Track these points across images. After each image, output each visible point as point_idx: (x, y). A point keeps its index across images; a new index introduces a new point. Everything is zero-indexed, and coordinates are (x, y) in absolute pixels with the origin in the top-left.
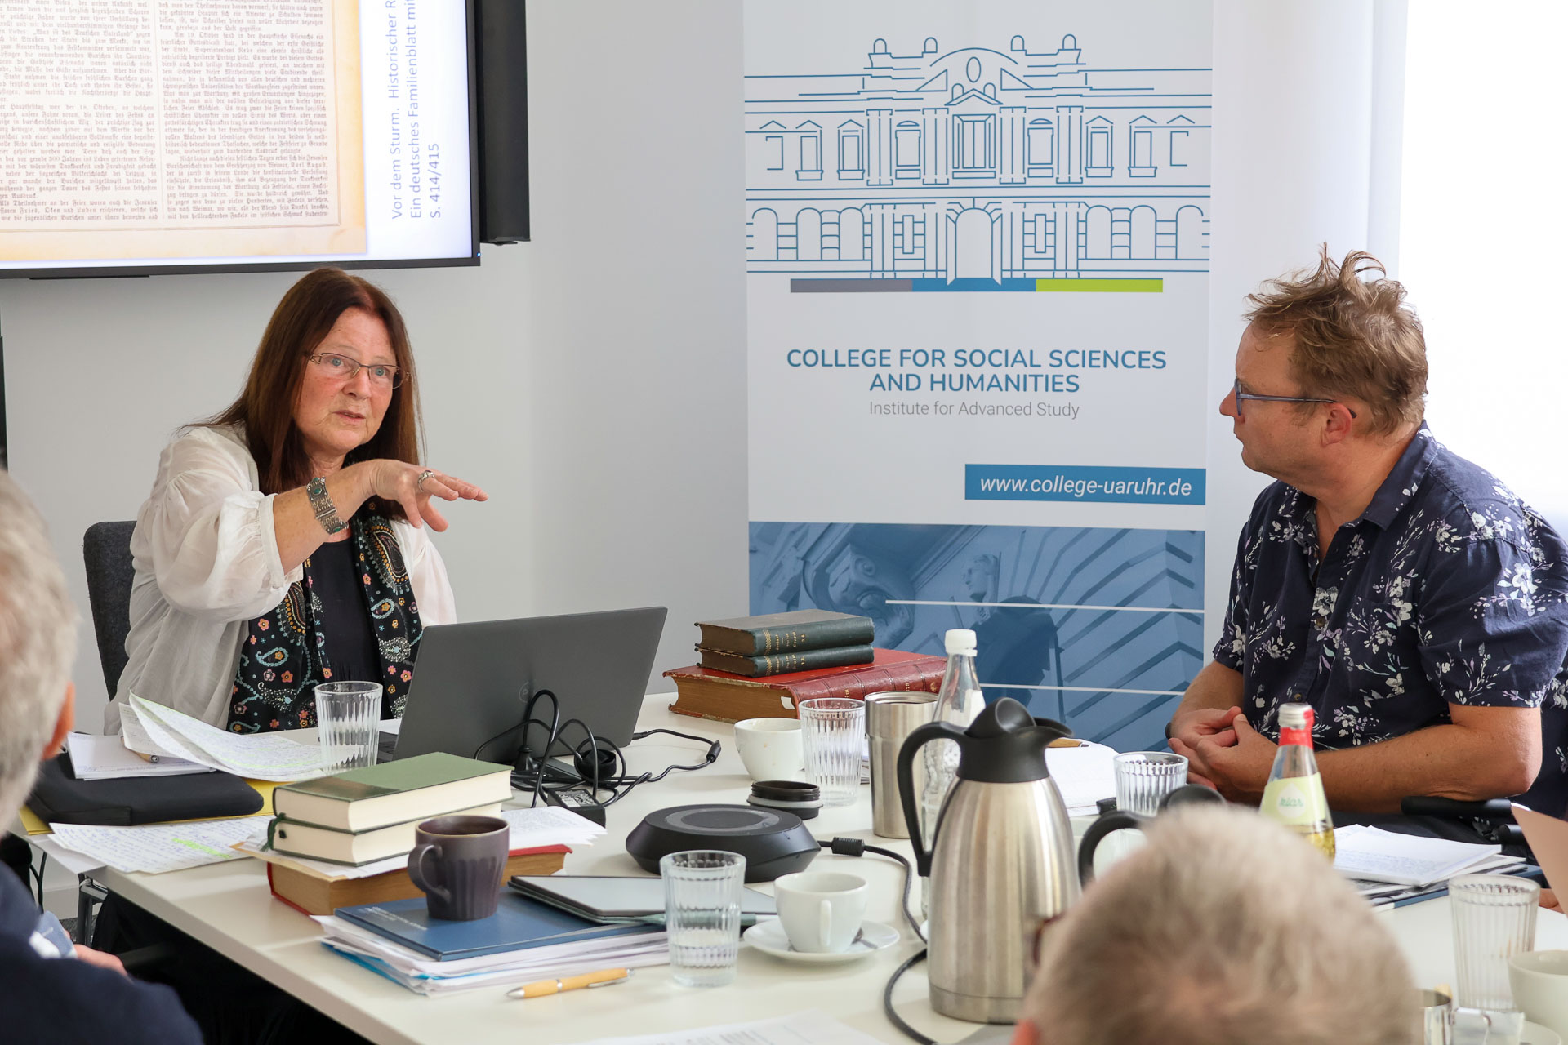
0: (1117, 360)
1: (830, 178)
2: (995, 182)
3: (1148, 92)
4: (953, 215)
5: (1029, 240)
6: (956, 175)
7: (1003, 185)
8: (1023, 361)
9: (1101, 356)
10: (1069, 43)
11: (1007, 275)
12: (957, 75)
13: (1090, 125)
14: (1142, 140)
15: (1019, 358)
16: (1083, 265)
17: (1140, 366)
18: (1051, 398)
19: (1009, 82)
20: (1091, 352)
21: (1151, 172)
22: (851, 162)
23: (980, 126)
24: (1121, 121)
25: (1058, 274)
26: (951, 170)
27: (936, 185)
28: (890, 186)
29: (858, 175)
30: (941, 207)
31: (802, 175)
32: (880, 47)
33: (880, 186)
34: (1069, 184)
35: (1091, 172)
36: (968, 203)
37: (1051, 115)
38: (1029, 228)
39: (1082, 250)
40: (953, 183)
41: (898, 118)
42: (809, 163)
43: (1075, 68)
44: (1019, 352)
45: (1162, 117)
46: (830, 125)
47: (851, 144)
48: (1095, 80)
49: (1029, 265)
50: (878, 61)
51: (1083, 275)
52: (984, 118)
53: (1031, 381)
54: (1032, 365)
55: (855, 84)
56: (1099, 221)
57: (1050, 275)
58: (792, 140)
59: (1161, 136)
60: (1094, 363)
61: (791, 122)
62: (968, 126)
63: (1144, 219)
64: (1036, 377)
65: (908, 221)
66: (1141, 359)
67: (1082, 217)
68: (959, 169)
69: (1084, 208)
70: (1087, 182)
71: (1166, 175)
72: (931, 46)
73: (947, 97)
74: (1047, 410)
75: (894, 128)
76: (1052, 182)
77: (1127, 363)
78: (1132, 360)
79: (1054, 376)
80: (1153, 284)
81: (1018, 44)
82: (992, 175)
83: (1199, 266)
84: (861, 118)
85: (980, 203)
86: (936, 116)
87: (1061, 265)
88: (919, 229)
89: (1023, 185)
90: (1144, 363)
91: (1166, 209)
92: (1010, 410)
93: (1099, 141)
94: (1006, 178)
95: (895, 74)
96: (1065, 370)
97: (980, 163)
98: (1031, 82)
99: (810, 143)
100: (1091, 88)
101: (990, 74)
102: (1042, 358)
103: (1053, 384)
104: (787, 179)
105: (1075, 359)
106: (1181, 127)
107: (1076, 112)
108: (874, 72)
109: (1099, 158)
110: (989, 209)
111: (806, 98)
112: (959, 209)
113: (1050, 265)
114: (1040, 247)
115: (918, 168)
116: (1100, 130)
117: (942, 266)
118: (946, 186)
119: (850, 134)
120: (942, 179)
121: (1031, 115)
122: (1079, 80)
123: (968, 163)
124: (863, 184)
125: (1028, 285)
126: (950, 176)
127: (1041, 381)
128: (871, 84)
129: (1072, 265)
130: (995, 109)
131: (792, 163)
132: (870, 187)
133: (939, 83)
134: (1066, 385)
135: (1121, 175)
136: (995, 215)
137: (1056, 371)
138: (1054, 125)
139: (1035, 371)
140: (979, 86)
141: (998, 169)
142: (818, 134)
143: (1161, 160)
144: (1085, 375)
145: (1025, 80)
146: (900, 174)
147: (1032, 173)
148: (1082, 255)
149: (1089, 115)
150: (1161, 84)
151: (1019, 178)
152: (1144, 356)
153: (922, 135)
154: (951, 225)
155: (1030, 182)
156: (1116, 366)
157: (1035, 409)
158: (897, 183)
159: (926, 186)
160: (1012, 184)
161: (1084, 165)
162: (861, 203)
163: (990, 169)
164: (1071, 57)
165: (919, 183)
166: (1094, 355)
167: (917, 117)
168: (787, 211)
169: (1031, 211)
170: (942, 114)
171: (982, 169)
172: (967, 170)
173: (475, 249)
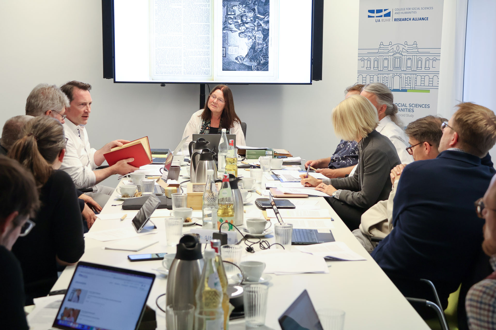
0: (421, 106)
1: (372, 69)
2: (401, 70)
3: (429, 53)
4: (393, 76)
5: (406, 82)
6: (394, 69)
7: (402, 71)
8: (404, 106)
9: (418, 105)
10: (415, 43)
11: (402, 89)
12: (395, 49)
13: (418, 59)
14: (427, 62)
15: (403, 105)
16: (416, 87)
17: (425, 107)
18: (409, 113)
19: (404, 51)
20: (416, 104)
21: (429, 69)
22: (376, 66)
23: (398, 59)
24: (424, 58)
25: (411, 89)
26: (393, 68)
27: (390, 71)
28: (382, 71)
29: (377, 68)
30: (391, 75)
31: (367, 68)
32: (382, 44)
33: (381, 71)
34: (414, 71)
35: (418, 68)
36: (396, 74)
37: (411, 57)
38: (406, 79)
39: (416, 84)
40: (393, 70)
41: (384, 57)
42: (369, 66)
43: (416, 48)
44: (404, 104)
45: (431, 58)
46: (372, 58)
47: (376, 62)
48: (420, 50)
49: (406, 87)
50: (381, 46)
51: (416, 89)
52: (399, 58)
53: (405, 110)
54: (406, 107)
55: (377, 51)
56: (419, 78)
57: (410, 89)
58: (366, 61)
59: (431, 61)
60: (417, 106)
61: (366, 58)
62: (396, 59)
63: (427, 78)
64: (406, 109)
65: (385, 77)
66: (425, 106)
67: (416, 78)
68: (394, 67)
69: (416, 76)
70: (417, 70)
71: (432, 69)
72: (391, 43)
73: (393, 53)
74: (408, 115)
75: (384, 59)
76: (411, 70)
77: (423, 107)
78: (424, 106)
79: (410, 109)
80: (428, 91)
81: (406, 43)
82: (400, 69)
83: (437, 88)
84: (378, 57)
85: (398, 74)
86: (391, 57)
87: (412, 87)
88: (387, 79)
89: (405, 71)
90: (426, 107)
91: (431, 76)
92: (402, 115)
93: (420, 62)
94: (403, 70)
95: (384, 49)
96: (411, 108)
97: (398, 66)
98: (408, 51)
99: (369, 62)
100: (419, 52)
101: (401, 49)
102: (408, 105)
103: (409, 111)
104: (365, 69)
105: (413, 106)
106: (435, 60)
107: (416, 56)
108: (380, 48)
109: (419, 66)
110: (399, 76)
111: (369, 53)
112: (394, 76)
113: (410, 87)
114: (408, 83)
115: (387, 67)
116: (420, 60)
117: (391, 87)
118: (392, 71)
119: (376, 60)
120: (391, 70)
121: (408, 57)
122: (416, 50)
123: (396, 66)
124: (378, 70)
125: (405, 91)
126: (393, 69)
127: (407, 110)
128: (380, 51)
129: (414, 87)
130: (401, 56)
131: (366, 66)
132: (379, 71)
133: (392, 51)
134: (412, 111)
135: (423, 69)
136: (400, 77)
137: (410, 108)
138: (412, 59)
139: (406, 108)
140: (399, 52)
141: (401, 68)
142: (370, 60)
143: (431, 66)
144: (415, 109)
145: (407, 50)
146: (384, 68)
147: (407, 68)
148: (415, 85)
149: (418, 57)
150: (432, 51)
151: (405, 69)
152: (426, 105)
153: (388, 61)
154: (392, 78)
155: (407, 70)
156: (421, 107)
157: (406, 115)
158: (384, 70)
159: (389, 71)
160: (404, 71)
161: (417, 67)
162: (377, 74)
163: (400, 67)
164: (415, 46)
165: (387, 70)
166: (417, 105)
167: (387, 57)
168: (364, 75)
169: (407, 76)
170: (392, 56)
171: (398, 68)
172: (396, 68)
173: (311, 81)
